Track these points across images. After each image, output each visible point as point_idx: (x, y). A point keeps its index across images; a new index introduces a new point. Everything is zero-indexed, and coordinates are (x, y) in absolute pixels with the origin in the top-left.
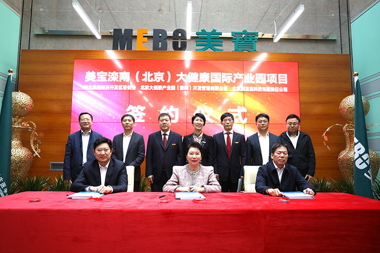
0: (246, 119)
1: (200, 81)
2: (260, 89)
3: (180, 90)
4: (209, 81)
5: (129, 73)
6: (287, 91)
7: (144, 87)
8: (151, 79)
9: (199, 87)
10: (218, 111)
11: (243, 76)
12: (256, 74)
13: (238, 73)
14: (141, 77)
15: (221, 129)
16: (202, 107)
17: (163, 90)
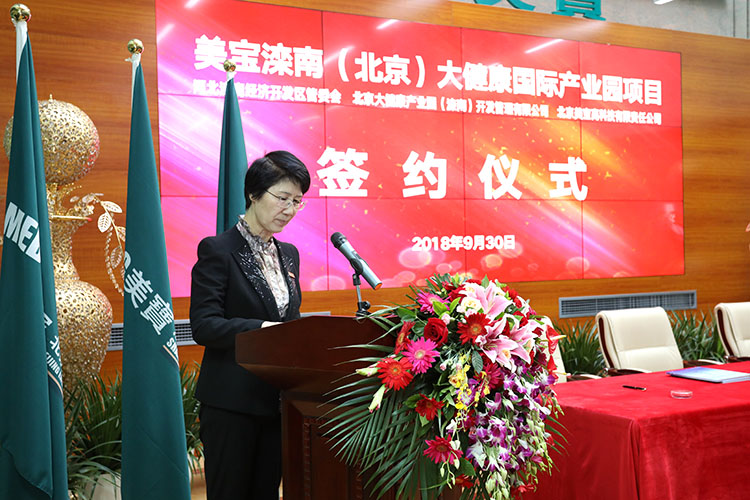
0: (585, 188)
1: (491, 89)
2: (610, 116)
3: (448, 109)
4: (510, 91)
5: (320, 52)
6: (659, 123)
7: (363, 98)
8: (376, 75)
9: (490, 103)
10: (529, 169)
11: (579, 81)
12: (604, 77)
13: (569, 72)
14: (353, 68)
15: (537, 214)
16: (497, 158)
17: (407, 107)
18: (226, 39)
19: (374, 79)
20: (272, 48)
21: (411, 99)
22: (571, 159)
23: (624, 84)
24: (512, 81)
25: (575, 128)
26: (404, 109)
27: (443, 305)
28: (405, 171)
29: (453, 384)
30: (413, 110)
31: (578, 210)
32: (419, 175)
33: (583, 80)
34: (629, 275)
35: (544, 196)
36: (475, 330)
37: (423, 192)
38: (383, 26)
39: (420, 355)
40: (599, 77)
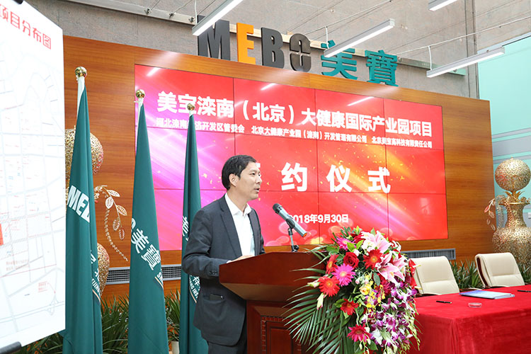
0: (389, 186)
1: (333, 125)
2: (402, 142)
3: (308, 137)
4: (344, 127)
5: (232, 102)
6: (431, 147)
7: (257, 130)
8: (265, 116)
9: (332, 134)
10: (356, 174)
11: (384, 122)
12: (399, 120)
13: (378, 117)
14: (251, 112)
15: (361, 201)
16: (337, 167)
17: (284, 135)
18: (177, 93)
19: (264, 119)
20: (204, 99)
21: (286, 131)
22: (380, 168)
23: (410, 124)
24: (345, 121)
25: (382, 150)
26: (281, 137)
27: (352, 245)
28: (283, 174)
29: (362, 293)
30: (287, 138)
31: (385, 199)
32: (291, 177)
33: (386, 121)
34: (415, 239)
35: (365, 191)
36: (374, 259)
37: (294, 188)
38: (265, 88)
39: (343, 274)
40: (396, 120)
